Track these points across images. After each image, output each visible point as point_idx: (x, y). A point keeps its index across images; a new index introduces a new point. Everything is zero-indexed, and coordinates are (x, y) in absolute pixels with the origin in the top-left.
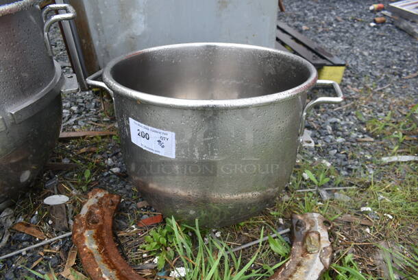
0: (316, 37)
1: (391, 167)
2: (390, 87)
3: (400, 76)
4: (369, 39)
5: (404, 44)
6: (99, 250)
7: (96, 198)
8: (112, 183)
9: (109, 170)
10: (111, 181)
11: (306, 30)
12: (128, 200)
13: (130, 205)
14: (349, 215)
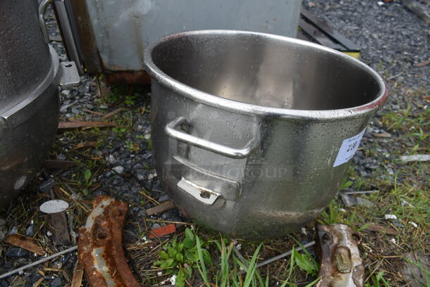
0: (323, 15)
1: (411, 168)
2: (402, 75)
3: (412, 63)
4: (378, 20)
5: (413, 27)
6: (111, 272)
7: (102, 206)
8: (116, 185)
9: (111, 169)
10: (115, 182)
11: (312, 7)
12: (135, 206)
13: (139, 211)
14: (373, 223)
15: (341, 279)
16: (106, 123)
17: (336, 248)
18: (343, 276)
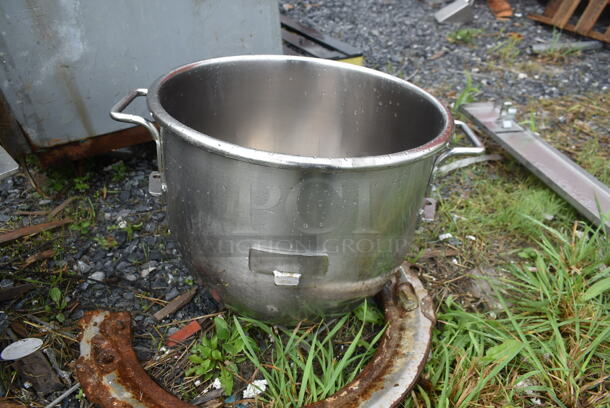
0: (306, 18)
1: (454, 177)
2: (418, 74)
3: (425, 57)
4: (373, 12)
5: (416, 13)
6: (136, 396)
7: (95, 324)
8: (101, 297)
9: (87, 279)
10: (98, 294)
11: (290, 10)
12: (138, 315)
13: (143, 319)
14: (429, 250)
15: (410, 317)
16: (57, 222)
17: (396, 287)
18: (412, 314)
